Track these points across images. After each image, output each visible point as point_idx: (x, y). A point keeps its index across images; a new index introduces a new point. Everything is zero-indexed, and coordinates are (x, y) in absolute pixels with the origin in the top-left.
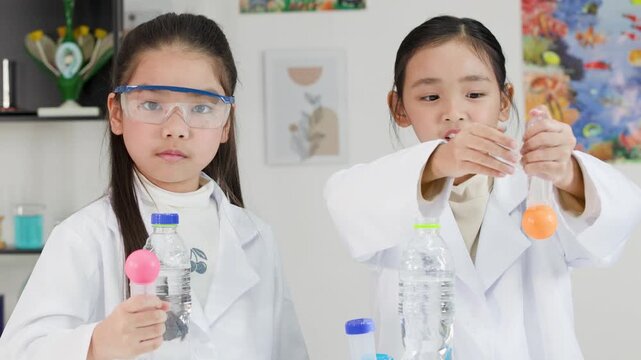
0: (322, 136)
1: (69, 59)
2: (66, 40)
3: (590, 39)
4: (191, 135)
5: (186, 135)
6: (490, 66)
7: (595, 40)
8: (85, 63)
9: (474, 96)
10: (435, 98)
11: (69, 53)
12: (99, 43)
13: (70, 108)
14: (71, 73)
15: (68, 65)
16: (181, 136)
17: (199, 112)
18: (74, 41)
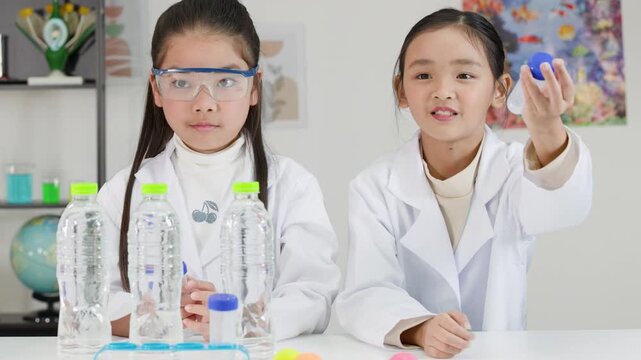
0: (282, 103)
1: (56, 34)
2: (53, 16)
3: (524, 15)
4: (219, 108)
5: (214, 108)
6: (484, 54)
7: (528, 16)
8: (70, 37)
9: (463, 76)
10: (425, 76)
11: (56, 28)
12: (83, 19)
13: (58, 78)
14: (57, 46)
15: (55, 39)
16: (210, 110)
17: (224, 85)
18: (61, 17)
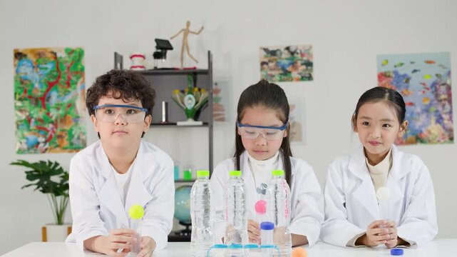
1: (190, 101)
2: (189, 93)
3: (406, 93)
4: (267, 144)
5: (265, 144)
7: (409, 93)
8: (197, 103)
9: (385, 126)
11: (190, 99)
12: (202, 95)
13: (191, 122)
14: (190, 107)
15: (189, 104)
16: (263, 145)
18: (192, 94)
